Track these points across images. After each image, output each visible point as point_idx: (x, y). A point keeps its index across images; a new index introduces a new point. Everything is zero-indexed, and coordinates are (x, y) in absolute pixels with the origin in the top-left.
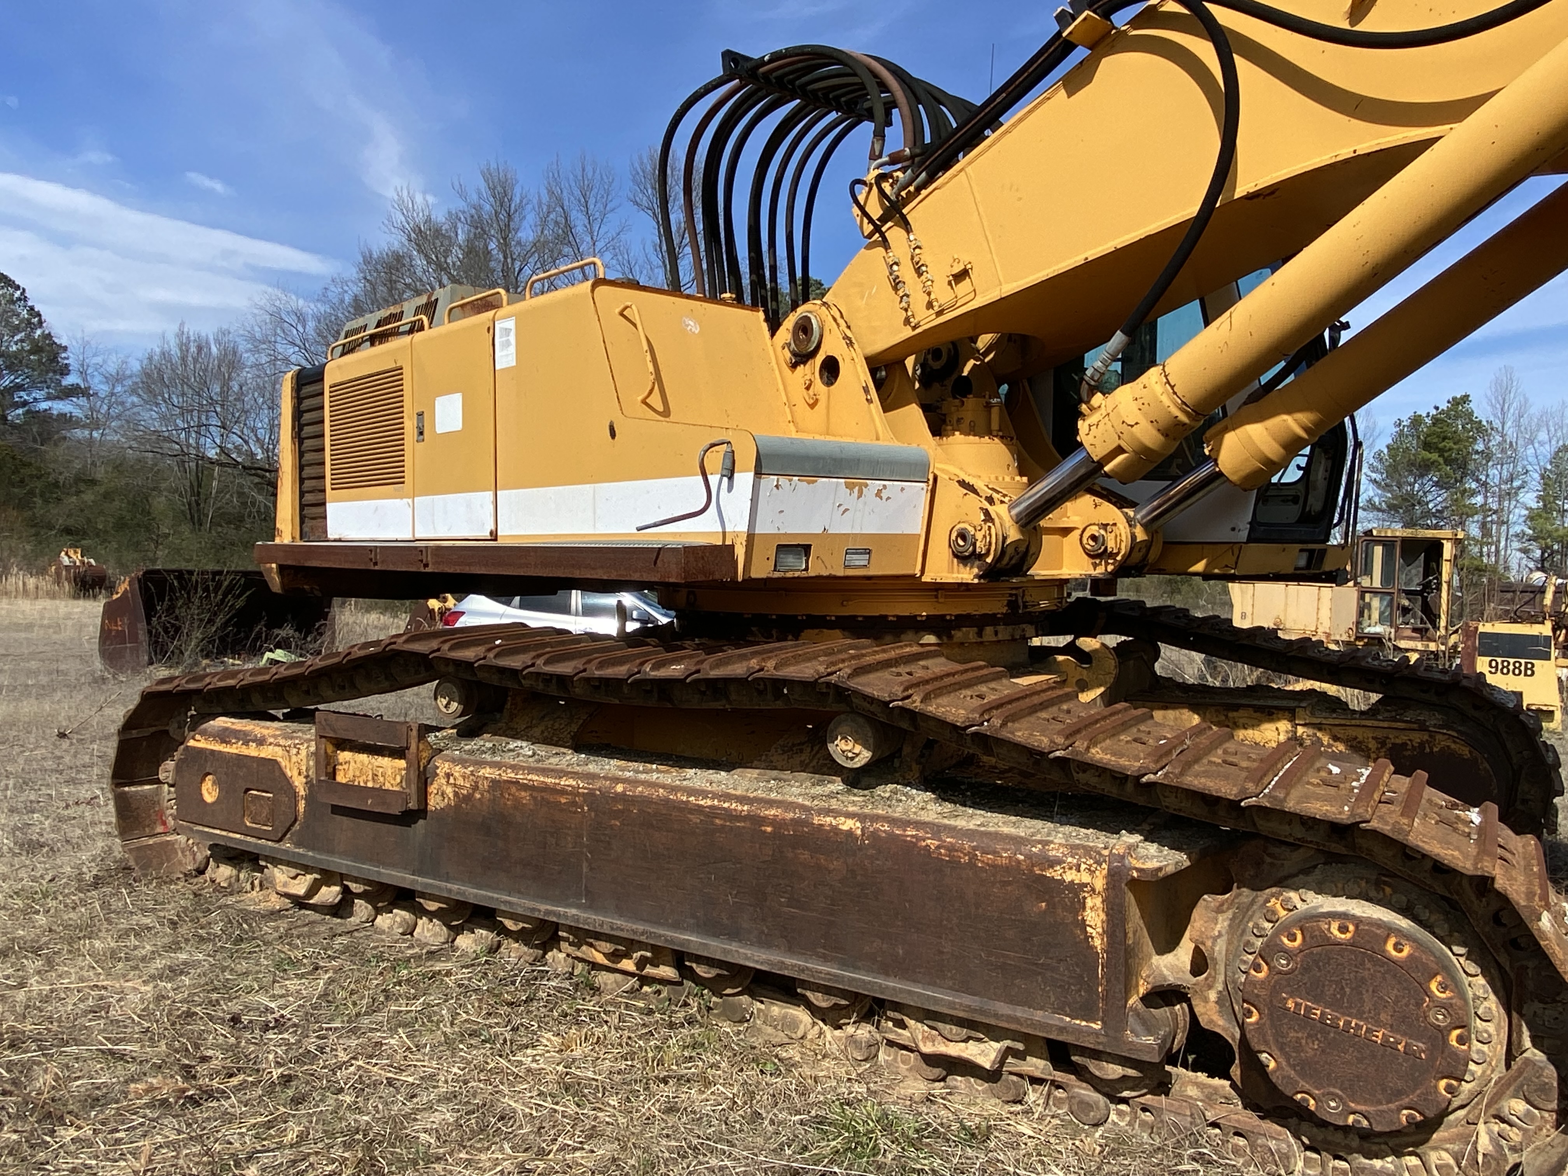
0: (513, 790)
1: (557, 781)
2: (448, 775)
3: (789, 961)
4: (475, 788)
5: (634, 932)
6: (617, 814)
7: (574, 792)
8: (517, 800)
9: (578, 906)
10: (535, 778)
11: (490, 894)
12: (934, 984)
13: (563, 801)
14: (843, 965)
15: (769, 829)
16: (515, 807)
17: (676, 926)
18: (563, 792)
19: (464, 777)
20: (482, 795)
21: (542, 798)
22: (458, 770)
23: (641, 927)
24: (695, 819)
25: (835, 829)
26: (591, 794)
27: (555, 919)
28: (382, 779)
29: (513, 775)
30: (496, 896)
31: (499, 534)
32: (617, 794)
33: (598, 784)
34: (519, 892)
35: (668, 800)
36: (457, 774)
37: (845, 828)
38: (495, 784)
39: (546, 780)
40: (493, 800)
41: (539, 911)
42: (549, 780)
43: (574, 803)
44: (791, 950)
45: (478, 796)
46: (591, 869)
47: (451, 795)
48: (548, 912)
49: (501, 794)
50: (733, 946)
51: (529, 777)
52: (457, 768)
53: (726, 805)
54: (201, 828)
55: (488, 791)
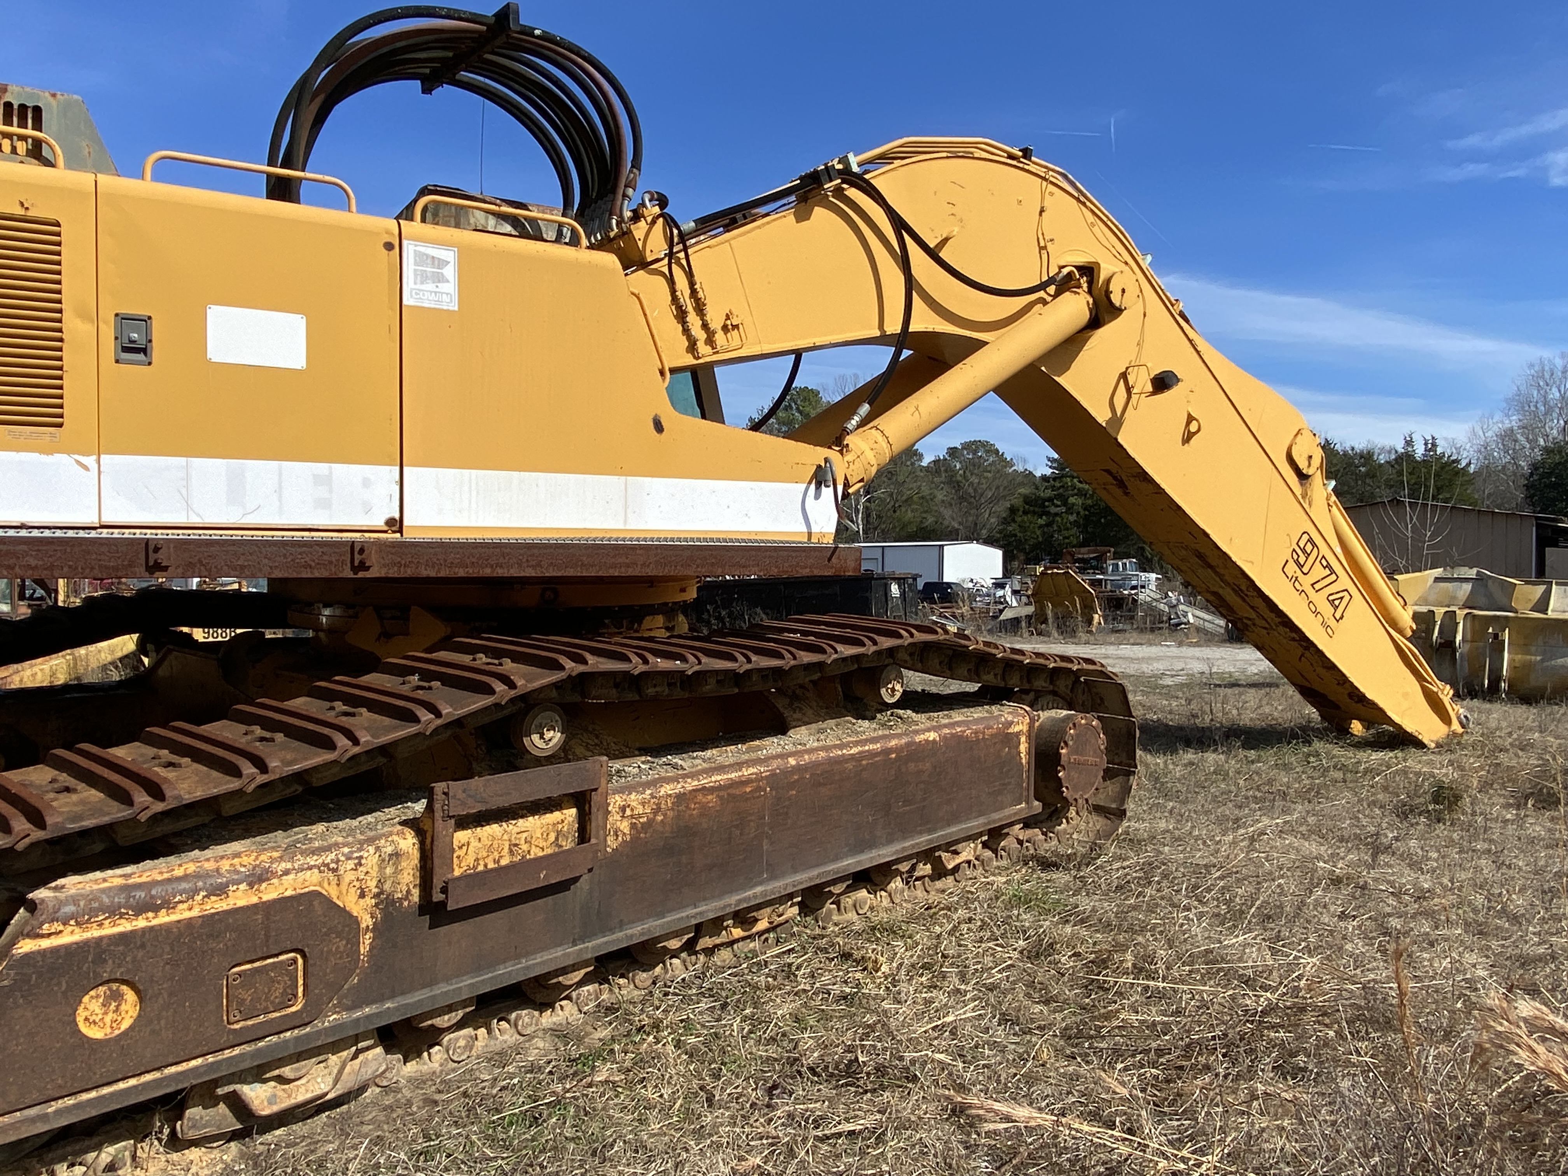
0: (700, 797)
1: (740, 774)
2: (623, 809)
3: (907, 844)
4: (657, 810)
5: (811, 879)
6: (792, 785)
7: (759, 778)
8: (704, 806)
9: (761, 883)
10: (719, 778)
11: (678, 916)
12: (969, 819)
13: (748, 790)
14: (930, 831)
15: (893, 756)
16: (701, 815)
17: (837, 858)
18: (748, 782)
19: (643, 804)
20: (665, 815)
21: (729, 794)
22: (634, 798)
23: (815, 872)
24: (849, 766)
25: (927, 741)
26: (773, 775)
27: (745, 905)
28: (525, 847)
29: (696, 783)
30: (684, 914)
31: (406, 523)
32: (792, 767)
33: (775, 764)
34: (705, 899)
35: (830, 759)
36: (634, 804)
37: (931, 739)
38: (680, 798)
39: (730, 776)
40: (678, 817)
41: (730, 905)
42: (733, 776)
43: (759, 789)
44: (904, 838)
45: (660, 818)
46: (772, 843)
47: (627, 831)
48: (739, 902)
49: (687, 807)
50: (874, 853)
51: (713, 779)
52: (633, 796)
53: (867, 748)
54: (60, 1104)
55: (672, 809)
